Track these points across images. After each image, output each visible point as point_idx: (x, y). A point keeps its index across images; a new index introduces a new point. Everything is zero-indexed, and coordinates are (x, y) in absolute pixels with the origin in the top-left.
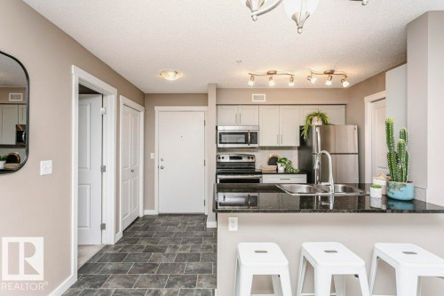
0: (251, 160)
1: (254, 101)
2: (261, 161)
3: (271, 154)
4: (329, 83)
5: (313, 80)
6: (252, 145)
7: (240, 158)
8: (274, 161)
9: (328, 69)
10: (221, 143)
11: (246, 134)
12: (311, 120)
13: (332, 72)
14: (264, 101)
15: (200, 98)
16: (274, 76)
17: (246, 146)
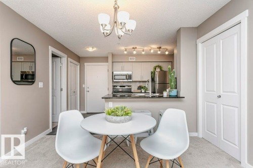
0: (129, 88)
1: (130, 60)
2: (134, 88)
3: (138, 85)
4: (159, 52)
5: (152, 51)
6: (129, 80)
7: (124, 86)
8: (140, 88)
9: (159, 46)
10: (115, 79)
11: (126, 75)
12: (155, 69)
13: (160, 48)
14: (134, 60)
15: (105, 59)
16: (136, 49)
17: (126, 81)
